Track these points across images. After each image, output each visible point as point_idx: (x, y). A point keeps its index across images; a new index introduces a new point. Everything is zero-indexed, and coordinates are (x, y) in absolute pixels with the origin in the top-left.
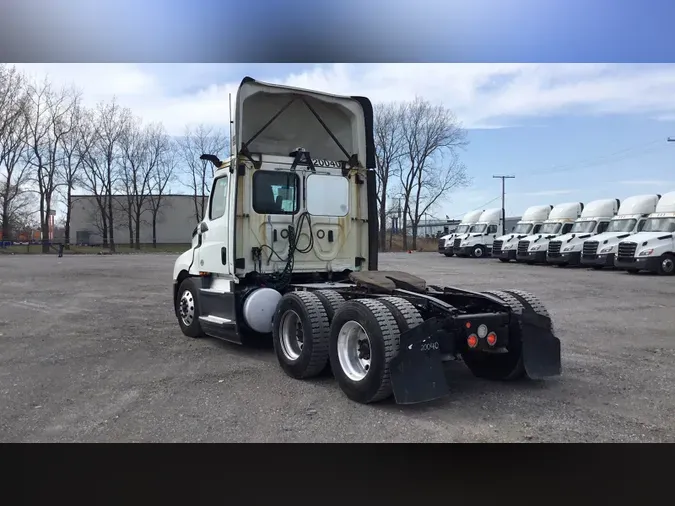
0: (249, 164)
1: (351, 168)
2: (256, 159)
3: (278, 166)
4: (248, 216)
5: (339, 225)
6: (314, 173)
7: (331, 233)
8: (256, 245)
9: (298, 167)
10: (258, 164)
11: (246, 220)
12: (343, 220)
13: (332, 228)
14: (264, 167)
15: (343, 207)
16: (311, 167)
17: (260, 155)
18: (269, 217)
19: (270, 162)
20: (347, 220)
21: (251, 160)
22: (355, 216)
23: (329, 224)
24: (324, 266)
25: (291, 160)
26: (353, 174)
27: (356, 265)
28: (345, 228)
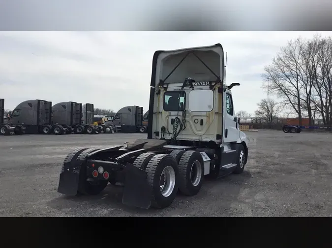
0: (162, 89)
1: (215, 85)
2: (165, 86)
3: (175, 88)
4: (161, 113)
5: (207, 116)
6: (194, 90)
7: (202, 121)
8: (163, 125)
9: (185, 88)
10: (166, 89)
11: (160, 115)
12: (209, 114)
13: (202, 118)
14: (169, 90)
15: (209, 107)
16: (192, 87)
17: (167, 84)
18: (170, 113)
19: (172, 87)
20: (212, 113)
21: (163, 87)
22: (217, 111)
23: (201, 116)
24: (198, 138)
25: (182, 85)
26: (216, 88)
27: (217, 139)
28: (210, 118)
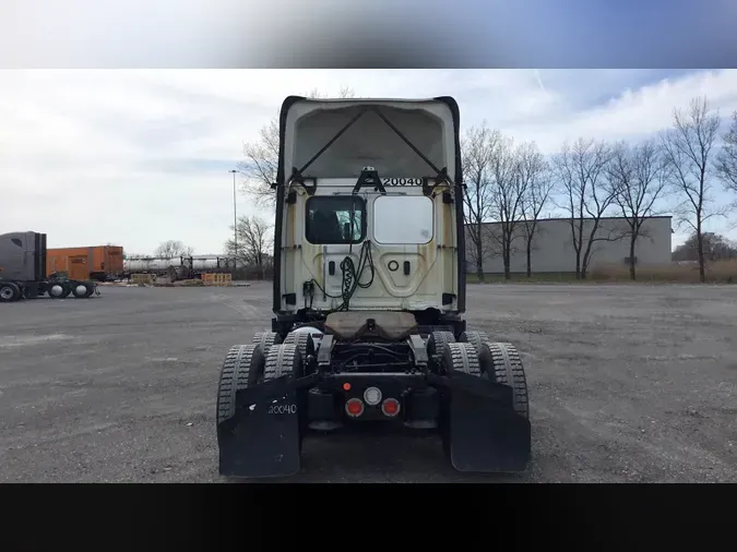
0: (300, 191)
1: (435, 186)
2: (309, 184)
3: (336, 190)
4: (300, 247)
5: (419, 254)
6: (385, 195)
7: (407, 264)
8: (308, 279)
9: (362, 189)
10: (311, 190)
11: (297, 253)
12: (425, 249)
13: (408, 259)
14: (319, 192)
15: (425, 233)
16: (381, 189)
17: (315, 180)
18: (325, 248)
19: (327, 187)
20: (431, 248)
21: (304, 185)
22: (441, 243)
23: (405, 254)
24: (398, 303)
25: (354, 182)
26: (439, 192)
27: (444, 303)
28: (428, 258)
